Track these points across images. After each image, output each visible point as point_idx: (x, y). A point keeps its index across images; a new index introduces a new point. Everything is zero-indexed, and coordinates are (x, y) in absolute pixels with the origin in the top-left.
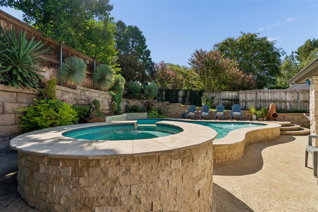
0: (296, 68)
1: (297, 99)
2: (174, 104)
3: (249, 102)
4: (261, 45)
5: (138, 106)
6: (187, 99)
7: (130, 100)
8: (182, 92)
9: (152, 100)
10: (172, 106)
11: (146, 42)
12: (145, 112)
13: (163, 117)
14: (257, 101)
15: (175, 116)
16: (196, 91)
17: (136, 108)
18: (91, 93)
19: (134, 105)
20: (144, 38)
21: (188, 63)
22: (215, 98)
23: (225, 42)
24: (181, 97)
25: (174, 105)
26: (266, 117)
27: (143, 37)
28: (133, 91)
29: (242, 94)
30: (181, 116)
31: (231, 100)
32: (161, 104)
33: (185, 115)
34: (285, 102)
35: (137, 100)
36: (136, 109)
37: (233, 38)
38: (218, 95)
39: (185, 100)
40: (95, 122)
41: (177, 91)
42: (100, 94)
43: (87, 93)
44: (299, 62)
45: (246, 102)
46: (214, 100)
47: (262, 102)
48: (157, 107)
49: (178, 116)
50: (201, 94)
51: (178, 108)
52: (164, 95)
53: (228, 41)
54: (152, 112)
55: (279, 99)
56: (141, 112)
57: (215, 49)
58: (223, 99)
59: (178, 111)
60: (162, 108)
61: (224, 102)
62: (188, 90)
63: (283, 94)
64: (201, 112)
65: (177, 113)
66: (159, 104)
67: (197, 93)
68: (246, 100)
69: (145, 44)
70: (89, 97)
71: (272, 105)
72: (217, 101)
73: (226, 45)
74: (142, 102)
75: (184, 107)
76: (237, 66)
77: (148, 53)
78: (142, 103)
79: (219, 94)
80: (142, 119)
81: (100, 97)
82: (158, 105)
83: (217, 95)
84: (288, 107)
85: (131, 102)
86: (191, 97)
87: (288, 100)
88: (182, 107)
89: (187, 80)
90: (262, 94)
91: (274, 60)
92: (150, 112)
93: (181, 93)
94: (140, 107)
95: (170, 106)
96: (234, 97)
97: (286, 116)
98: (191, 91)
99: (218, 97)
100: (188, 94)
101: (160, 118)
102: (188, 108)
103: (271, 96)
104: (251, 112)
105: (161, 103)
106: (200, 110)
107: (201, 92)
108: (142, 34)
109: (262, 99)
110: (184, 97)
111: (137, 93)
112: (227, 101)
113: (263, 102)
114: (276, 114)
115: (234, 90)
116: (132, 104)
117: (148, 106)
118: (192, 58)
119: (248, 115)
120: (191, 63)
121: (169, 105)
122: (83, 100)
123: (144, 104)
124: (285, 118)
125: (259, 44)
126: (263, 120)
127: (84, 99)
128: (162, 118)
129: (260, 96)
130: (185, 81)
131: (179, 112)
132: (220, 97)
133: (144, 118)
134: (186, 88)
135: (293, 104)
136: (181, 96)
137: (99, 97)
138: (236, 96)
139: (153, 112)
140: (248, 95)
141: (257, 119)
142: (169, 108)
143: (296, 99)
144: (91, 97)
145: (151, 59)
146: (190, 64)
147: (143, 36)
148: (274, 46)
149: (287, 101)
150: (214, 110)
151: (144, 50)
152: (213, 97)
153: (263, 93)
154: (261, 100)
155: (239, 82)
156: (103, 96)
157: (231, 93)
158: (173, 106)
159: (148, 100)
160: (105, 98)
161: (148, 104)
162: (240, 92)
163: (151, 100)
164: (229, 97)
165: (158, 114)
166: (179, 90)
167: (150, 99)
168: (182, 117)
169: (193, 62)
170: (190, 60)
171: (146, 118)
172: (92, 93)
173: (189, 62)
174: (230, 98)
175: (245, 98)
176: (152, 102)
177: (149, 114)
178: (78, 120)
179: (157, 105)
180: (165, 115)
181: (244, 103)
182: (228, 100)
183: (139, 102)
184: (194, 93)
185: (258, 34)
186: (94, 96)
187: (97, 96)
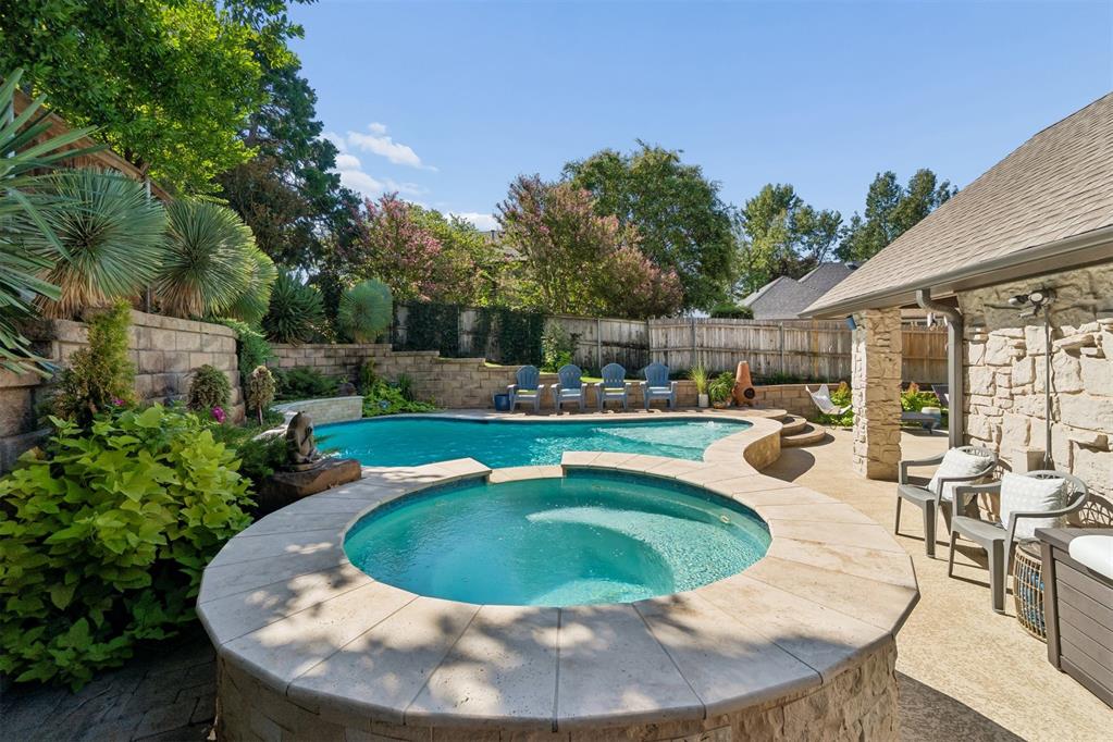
0: (746, 255)
1: (781, 347)
2: (462, 360)
3: (674, 353)
4: (691, 188)
5: (313, 370)
6: (491, 339)
7: (281, 345)
8: (471, 314)
9: (370, 346)
10: (452, 366)
11: (316, 107)
12: (349, 393)
13: (423, 408)
14: (693, 350)
15: (464, 403)
16: (522, 314)
17: (309, 380)
18: (170, 337)
19: (296, 366)
20: (311, 93)
21: (495, 216)
22: (582, 337)
23: (596, 161)
24: (468, 333)
25: (460, 364)
26: (731, 399)
27: (303, 86)
28: (295, 310)
29: (657, 329)
30: (489, 404)
31: (627, 346)
32: (409, 361)
33: (504, 398)
34: (756, 354)
35: (309, 346)
36: (311, 385)
37: (618, 154)
38: (588, 330)
39: (485, 342)
40: (329, 488)
41: (454, 312)
42: (205, 337)
43: (159, 339)
44: (750, 239)
45: (666, 353)
46: (578, 346)
47: (705, 353)
48: (394, 371)
49: (476, 402)
50: (537, 324)
51: (476, 376)
52: (402, 321)
53: (606, 160)
54: (378, 395)
55: (743, 345)
56: (334, 395)
57: (567, 180)
58: (605, 344)
59: (476, 385)
60: (414, 375)
61: (608, 353)
62: (494, 309)
63: (752, 333)
64: (559, 388)
65: (471, 391)
66: (400, 360)
67: (525, 321)
68: (666, 347)
69: (313, 115)
70: (167, 355)
71: (743, 366)
72: (587, 348)
73: (600, 173)
74: (331, 353)
75: (497, 372)
76: (638, 242)
77: (327, 153)
78: (329, 357)
79: (594, 327)
80: (342, 421)
81: (206, 350)
82: (397, 363)
83: (586, 328)
84: (763, 365)
85: (284, 352)
86: (504, 334)
87: (762, 348)
88: (490, 371)
89: (486, 274)
90: (705, 329)
91: (718, 235)
92: (369, 393)
93: (467, 320)
94: (324, 372)
95: (445, 367)
96: (634, 337)
97: (768, 395)
98: (505, 312)
99: (588, 337)
100: (492, 324)
101: (410, 411)
102: (511, 373)
103: (726, 336)
104: (695, 386)
105: (409, 356)
106: (554, 380)
107: (538, 318)
108: (300, 75)
109: (705, 345)
110: (479, 334)
111: (311, 317)
112: (616, 350)
113: (708, 352)
114: (751, 389)
115: (632, 315)
116: (289, 363)
117: (358, 367)
118: (510, 202)
119: (687, 395)
120: (502, 218)
121: (442, 363)
122: (146, 372)
123: (339, 361)
124: (765, 398)
125: (686, 185)
126: (725, 408)
127: (149, 368)
128: (418, 411)
129: (701, 336)
130: (482, 276)
131: (479, 390)
132: (595, 337)
133: (349, 416)
134: (484, 302)
135: (771, 359)
136: (468, 328)
137: (201, 351)
138: (640, 335)
139: (382, 392)
140: (672, 333)
141: (710, 405)
142: (442, 373)
143: (778, 345)
144: (173, 355)
145: (339, 181)
146: (500, 221)
147: (305, 81)
148: (719, 195)
149: (758, 349)
150: (598, 382)
151: (310, 140)
152: (574, 336)
153: (707, 329)
154: (702, 346)
155: (643, 292)
156: (215, 346)
157: (628, 325)
158: (457, 367)
159: (357, 346)
160: (222, 352)
161: (354, 361)
162: (652, 322)
163: (363, 345)
164: (620, 336)
165: (401, 398)
166: (463, 307)
167: (365, 341)
168: (489, 408)
169: (513, 216)
170: (503, 206)
171: (355, 419)
172: (173, 333)
173: (499, 213)
174: (625, 340)
175: (664, 343)
176: (370, 352)
177: (369, 400)
178: (249, 488)
179: (392, 364)
180: (427, 401)
181: (662, 355)
182: (618, 344)
183: (319, 355)
184: (514, 321)
185: (679, 155)
186: (184, 348)
187: (193, 348)
